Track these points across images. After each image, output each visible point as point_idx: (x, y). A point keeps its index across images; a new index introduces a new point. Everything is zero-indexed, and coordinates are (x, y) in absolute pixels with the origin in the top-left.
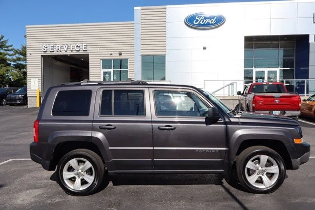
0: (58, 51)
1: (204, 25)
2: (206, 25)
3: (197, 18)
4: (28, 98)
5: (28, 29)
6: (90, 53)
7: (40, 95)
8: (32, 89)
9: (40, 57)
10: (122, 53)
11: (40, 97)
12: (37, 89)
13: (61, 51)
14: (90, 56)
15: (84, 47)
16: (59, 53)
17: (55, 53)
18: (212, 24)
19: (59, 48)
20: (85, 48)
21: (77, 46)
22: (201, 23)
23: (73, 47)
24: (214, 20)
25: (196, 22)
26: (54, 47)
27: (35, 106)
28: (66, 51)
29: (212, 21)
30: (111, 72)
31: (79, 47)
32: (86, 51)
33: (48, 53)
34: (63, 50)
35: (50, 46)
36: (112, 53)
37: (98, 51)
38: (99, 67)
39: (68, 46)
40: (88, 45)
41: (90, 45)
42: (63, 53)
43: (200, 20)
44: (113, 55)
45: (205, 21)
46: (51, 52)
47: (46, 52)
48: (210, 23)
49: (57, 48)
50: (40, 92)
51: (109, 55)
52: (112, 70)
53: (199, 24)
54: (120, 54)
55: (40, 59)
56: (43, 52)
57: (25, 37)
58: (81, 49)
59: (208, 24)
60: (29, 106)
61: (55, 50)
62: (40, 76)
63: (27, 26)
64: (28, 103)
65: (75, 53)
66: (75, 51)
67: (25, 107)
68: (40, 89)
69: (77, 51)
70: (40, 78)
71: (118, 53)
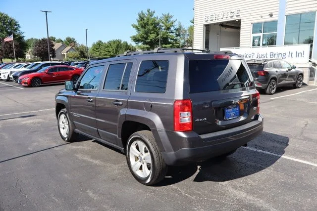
0: (216, 20)
5: (195, 2)
6: (242, 18)
9: (203, 26)
10: (273, 14)
14: (242, 21)
15: (236, 12)
16: (216, 22)
17: (214, 22)
19: (217, 16)
21: (231, 13)
23: (228, 14)
26: (212, 16)
28: (222, 19)
30: (260, 37)
31: (233, 13)
32: (239, 16)
33: (209, 23)
35: (210, 15)
36: (262, 15)
37: (249, 15)
38: (250, 31)
39: (224, 14)
40: (240, 9)
41: (242, 9)
42: (220, 21)
44: (263, 17)
46: (211, 20)
47: (207, 21)
49: (215, 16)
51: (260, 18)
52: (261, 35)
54: (271, 15)
55: (203, 28)
56: (205, 22)
57: (194, 9)
58: (234, 15)
61: (213, 18)
62: (202, 44)
66: (230, 18)
70: (202, 46)
71: (268, 14)
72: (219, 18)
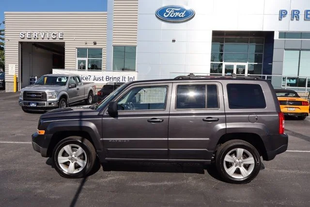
0: (35, 38)
1: (174, 18)
2: (175, 18)
3: (167, 11)
4: (6, 83)
5: (6, 15)
6: (66, 42)
7: (17, 80)
8: (10, 74)
9: (18, 43)
10: (97, 42)
11: (17, 83)
12: (14, 74)
13: (38, 38)
14: (66, 44)
16: (36, 41)
17: (33, 40)
18: (181, 17)
19: (36, 35)
20: (61, 36)
21: (54, 34)
22: (171, 16)
23: (50, 35)
24: (183, 14)
25: (166, 15)
26: (31, 34)
27: (12, 91)
28: (43, 39)
29: (181, 15)
30: (85, 61)
31: (56, 35)
32: (62, 39)
33: (26, 40)
34: (40, 37)
35: (28, 33)
36: (87, 42)
37: (73, 40)
38: (75, 55)
39: (45, 34)
40: (64, 33)
41: (66, 33)
42: (40, 40)
43: (170, 12)
44: (88, 44)
45: (174, 14)
46: (28, 38)
47: (23, 38)
48: (180, 16)
49: (34, 35)
50: (17, 78)
51: (84, 44)
52: (86, 59)
53: (169, 17)
54: (95, 43)
55: (18, 45)
56: (20, 39)
57: (4, 23)
58: (57, 37)
59: (178, 17)
60: (7, 91)
61: (32, 37)
62: (18, 62)
63: (5, 13)
64: (6, 88)
65: (51, 40)
66: (52, 39)
67: (2, 92)
68: (18, 75)
69: (54, 39)
70: (18, 64)
71: (93, 42)
72: (39, 37)
